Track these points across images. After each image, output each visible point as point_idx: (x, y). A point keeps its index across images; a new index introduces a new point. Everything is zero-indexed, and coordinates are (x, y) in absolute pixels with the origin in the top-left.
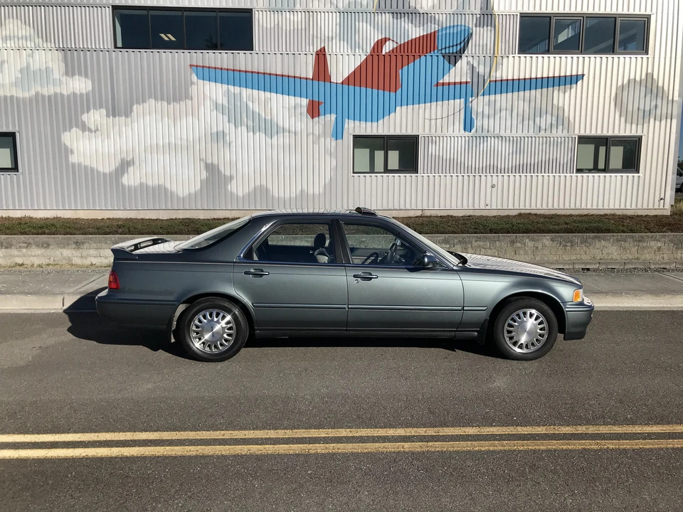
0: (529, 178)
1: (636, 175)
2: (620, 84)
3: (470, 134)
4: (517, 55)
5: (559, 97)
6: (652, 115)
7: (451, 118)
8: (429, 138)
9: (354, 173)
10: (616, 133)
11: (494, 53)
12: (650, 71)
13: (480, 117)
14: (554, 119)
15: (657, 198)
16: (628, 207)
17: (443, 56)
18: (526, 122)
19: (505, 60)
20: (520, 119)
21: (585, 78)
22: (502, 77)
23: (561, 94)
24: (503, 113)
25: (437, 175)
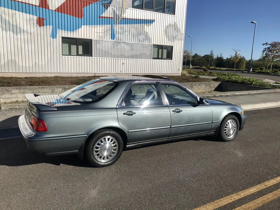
0: (136, 60)
1: (171, 61)
2: (166, 25)
3: (114, 41)
4: (131, 8)
5: (146, 28)
6: (176, 38)
7: (106, 33)
8: (97, 41)
9: (62, 55)
10: (165, 44)
11: (122, 6)
12: (175, 22)
13: (117, 34)
14: (145, 37)
15: (177, 70)
16: (169, 73)
17: (102, 4)
18: (135, 37)
19: (127, 10)
20: (133, 36)
21: (155, 21)
22: (126, 17)
23: (147, 27)
24: (126, 32)
25: (100, 58)
